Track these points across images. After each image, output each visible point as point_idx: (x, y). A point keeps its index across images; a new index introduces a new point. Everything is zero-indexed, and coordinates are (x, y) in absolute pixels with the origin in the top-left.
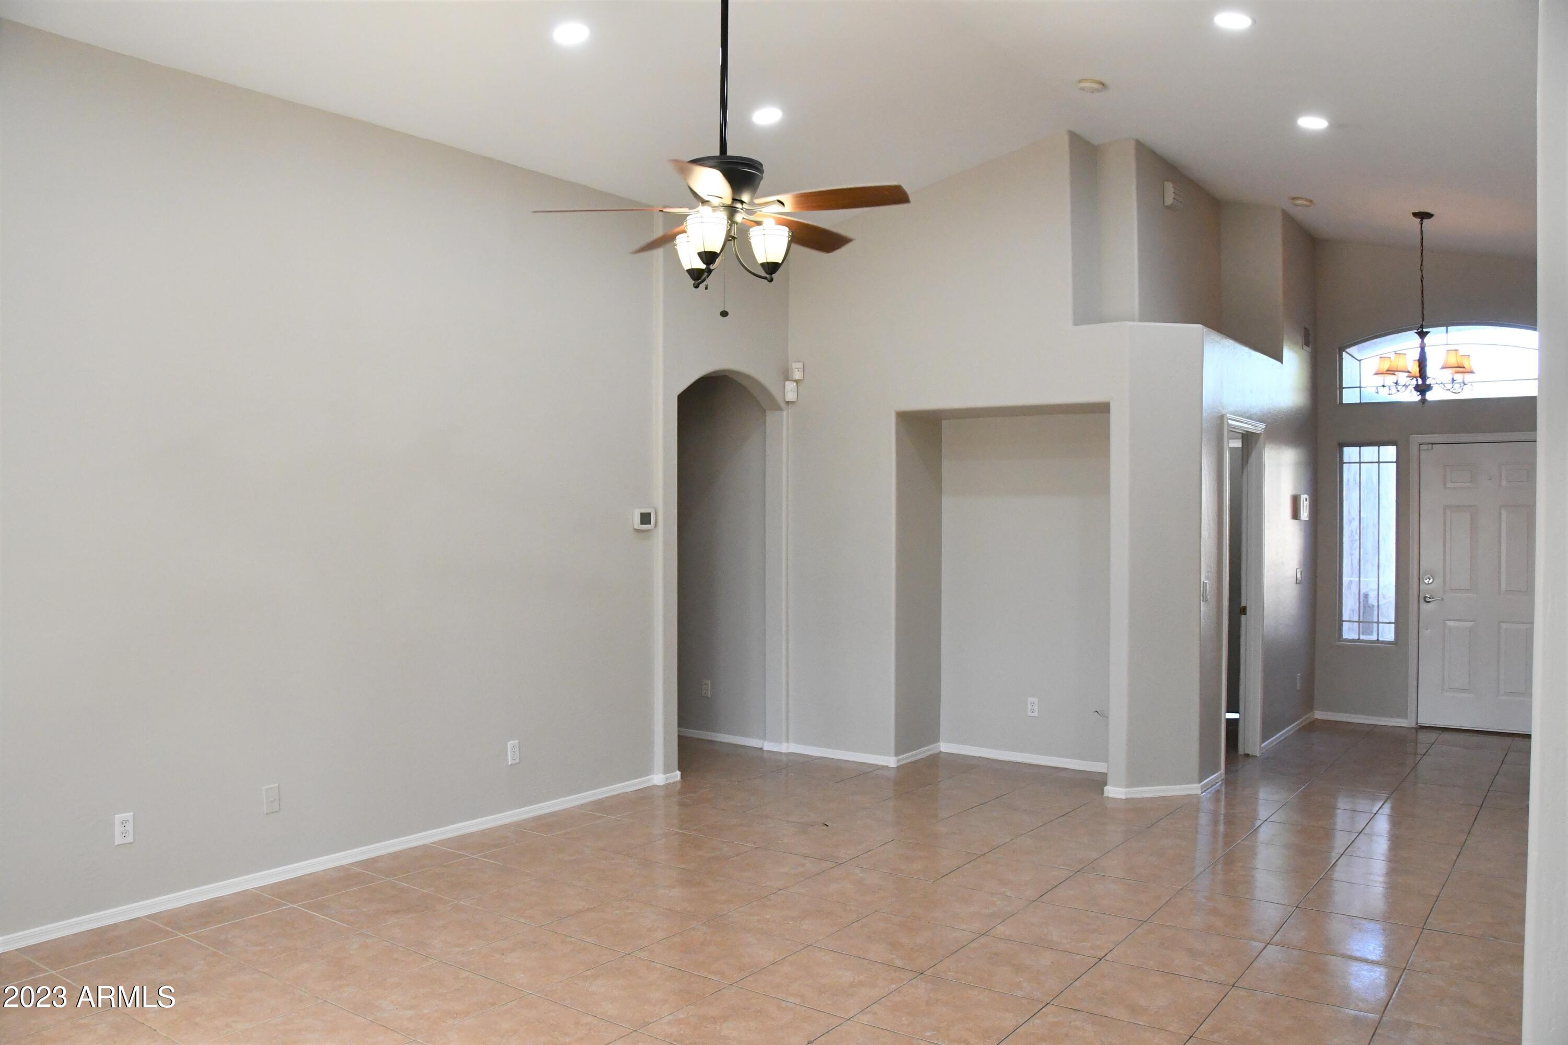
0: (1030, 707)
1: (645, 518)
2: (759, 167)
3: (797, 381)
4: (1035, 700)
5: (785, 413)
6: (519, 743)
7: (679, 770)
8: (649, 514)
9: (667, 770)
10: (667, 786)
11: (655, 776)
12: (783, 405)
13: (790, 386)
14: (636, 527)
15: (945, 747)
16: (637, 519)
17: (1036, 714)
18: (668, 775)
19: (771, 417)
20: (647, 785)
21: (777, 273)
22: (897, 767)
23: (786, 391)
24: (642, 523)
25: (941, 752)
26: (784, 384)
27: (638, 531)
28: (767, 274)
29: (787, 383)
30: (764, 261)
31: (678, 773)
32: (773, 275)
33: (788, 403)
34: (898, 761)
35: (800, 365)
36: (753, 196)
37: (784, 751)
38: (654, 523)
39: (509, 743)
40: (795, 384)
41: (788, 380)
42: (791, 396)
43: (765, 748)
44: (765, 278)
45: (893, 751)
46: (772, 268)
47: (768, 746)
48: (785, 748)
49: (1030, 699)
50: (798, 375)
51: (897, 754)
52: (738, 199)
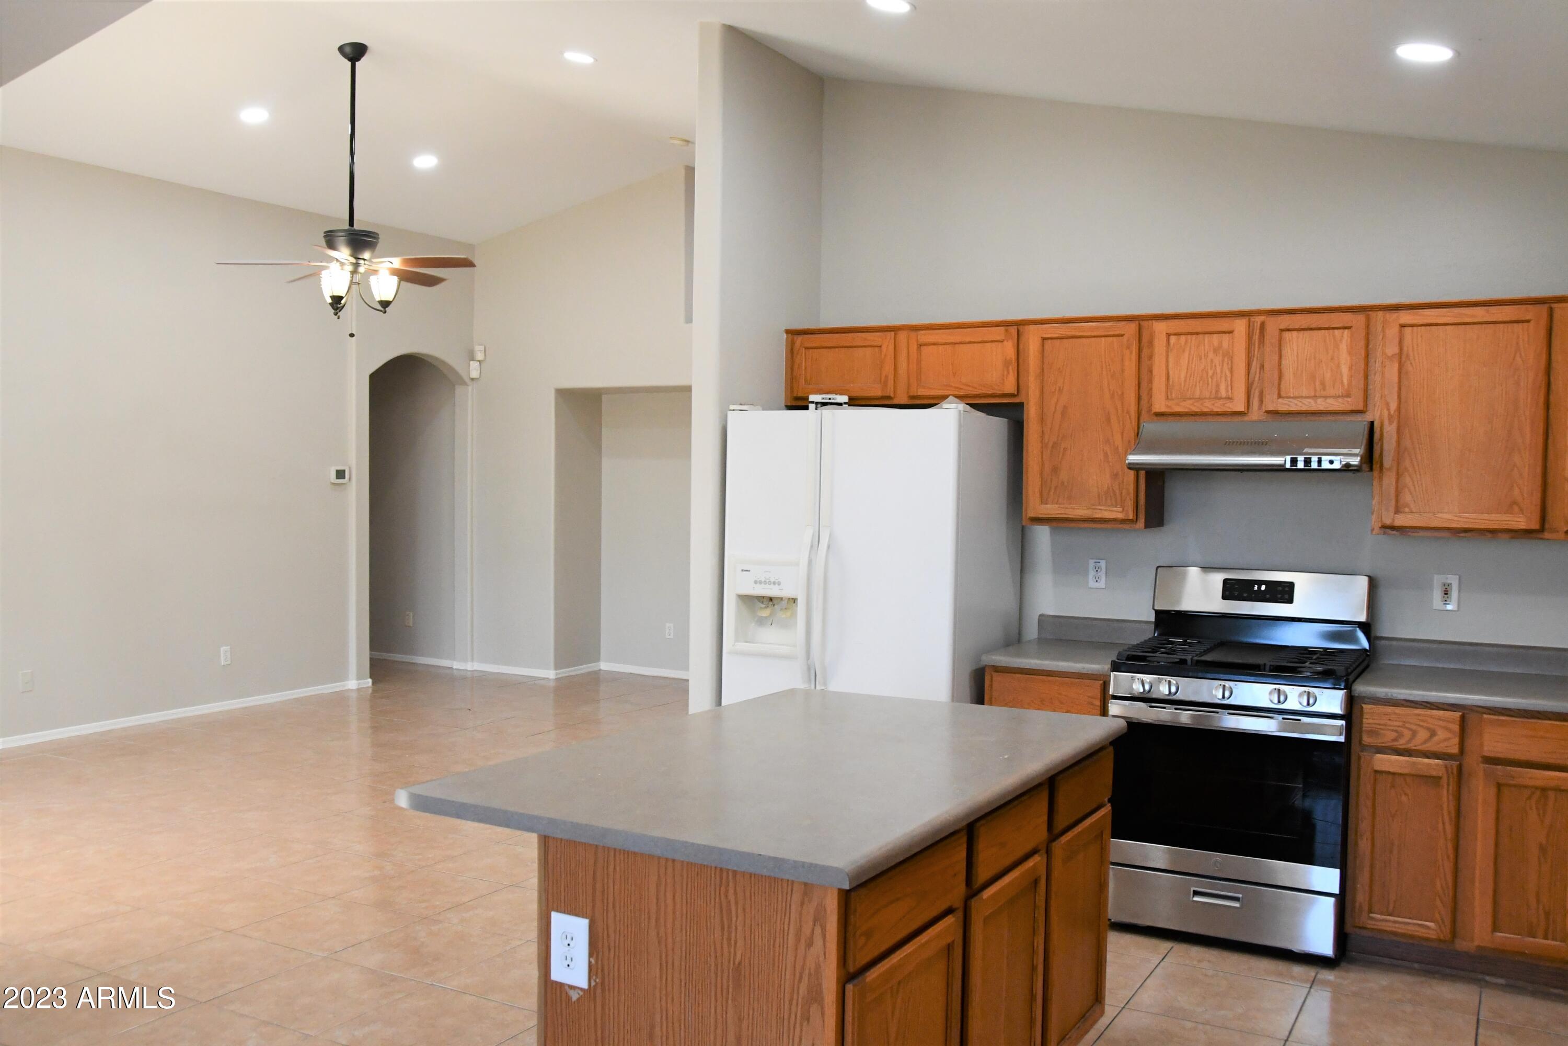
0: (667, 631)
1: (340, 474)
2: (376, 236)
3: (479, 361)
4: (672, 625)
5: (470, 388)
6: (231, 648)
7: (371, 677)
8: (344, 471)
9: (359, 678)
10: (359, 690)
11: (349, 683)
12: (467, 380)
13: (474, 365)
14: (333, 482)
15: (604, 666)
16: (333, 474)
17: (672, 637)
18: (360, 681)
19: (459, 390)
20: (341, 689)
21: (389, 307)
22: (556, 679)
23: (471, 369)
24: (338, 478)
25: (600, 670)
26: (469, 363)
27: (333, 484)
28: (382, 307)
29: (471, 362)
30: (380, 300)
31: (370, 680)
32: (387, 309)
33: (473, 379)
34: (557, 674)
35: (482, 348)
36: (373, 257)
37: (469, 669)
38: (349, 477)
39: (222, 649)
40: (478, 363)
41: (473, 360)
42: (474, 374)
43: (454, 667)
44: (381, 311)
45: (552, 664)
46: (385, 304)
47: (456, 665)
48: (470, 666)
49: (668, 625)
50: (479, 356)
51: (557, 667)
52: (362, 258)
